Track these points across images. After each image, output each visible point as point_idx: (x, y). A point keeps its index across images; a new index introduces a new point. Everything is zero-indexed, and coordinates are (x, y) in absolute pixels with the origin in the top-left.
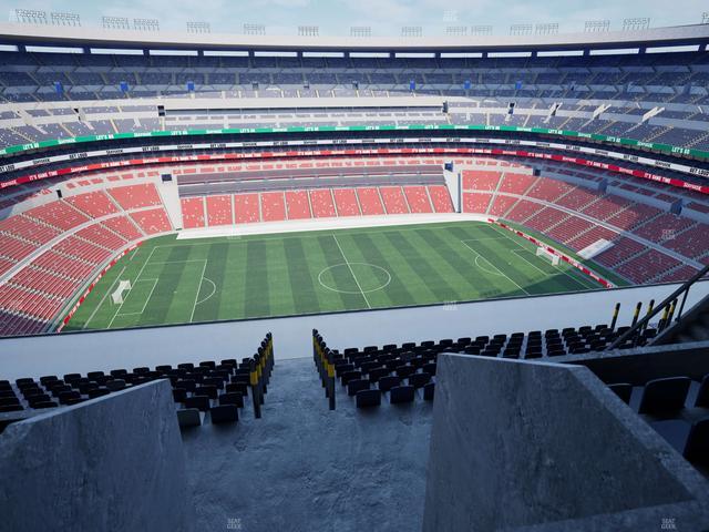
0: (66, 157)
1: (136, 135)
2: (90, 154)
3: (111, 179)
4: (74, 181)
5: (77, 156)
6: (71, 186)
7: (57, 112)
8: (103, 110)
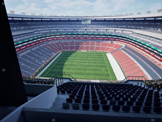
0: (116, 37)
1: (123, 36)
2: (119, 38)
3: (120, 43)
4: (115, 41)
5: (117, 38)
6: (114, 42)
7: (120, 30)
8: (127, 31)
